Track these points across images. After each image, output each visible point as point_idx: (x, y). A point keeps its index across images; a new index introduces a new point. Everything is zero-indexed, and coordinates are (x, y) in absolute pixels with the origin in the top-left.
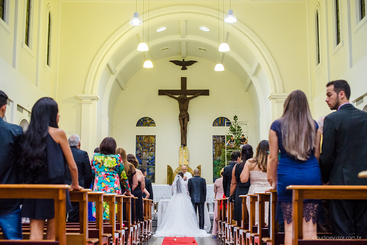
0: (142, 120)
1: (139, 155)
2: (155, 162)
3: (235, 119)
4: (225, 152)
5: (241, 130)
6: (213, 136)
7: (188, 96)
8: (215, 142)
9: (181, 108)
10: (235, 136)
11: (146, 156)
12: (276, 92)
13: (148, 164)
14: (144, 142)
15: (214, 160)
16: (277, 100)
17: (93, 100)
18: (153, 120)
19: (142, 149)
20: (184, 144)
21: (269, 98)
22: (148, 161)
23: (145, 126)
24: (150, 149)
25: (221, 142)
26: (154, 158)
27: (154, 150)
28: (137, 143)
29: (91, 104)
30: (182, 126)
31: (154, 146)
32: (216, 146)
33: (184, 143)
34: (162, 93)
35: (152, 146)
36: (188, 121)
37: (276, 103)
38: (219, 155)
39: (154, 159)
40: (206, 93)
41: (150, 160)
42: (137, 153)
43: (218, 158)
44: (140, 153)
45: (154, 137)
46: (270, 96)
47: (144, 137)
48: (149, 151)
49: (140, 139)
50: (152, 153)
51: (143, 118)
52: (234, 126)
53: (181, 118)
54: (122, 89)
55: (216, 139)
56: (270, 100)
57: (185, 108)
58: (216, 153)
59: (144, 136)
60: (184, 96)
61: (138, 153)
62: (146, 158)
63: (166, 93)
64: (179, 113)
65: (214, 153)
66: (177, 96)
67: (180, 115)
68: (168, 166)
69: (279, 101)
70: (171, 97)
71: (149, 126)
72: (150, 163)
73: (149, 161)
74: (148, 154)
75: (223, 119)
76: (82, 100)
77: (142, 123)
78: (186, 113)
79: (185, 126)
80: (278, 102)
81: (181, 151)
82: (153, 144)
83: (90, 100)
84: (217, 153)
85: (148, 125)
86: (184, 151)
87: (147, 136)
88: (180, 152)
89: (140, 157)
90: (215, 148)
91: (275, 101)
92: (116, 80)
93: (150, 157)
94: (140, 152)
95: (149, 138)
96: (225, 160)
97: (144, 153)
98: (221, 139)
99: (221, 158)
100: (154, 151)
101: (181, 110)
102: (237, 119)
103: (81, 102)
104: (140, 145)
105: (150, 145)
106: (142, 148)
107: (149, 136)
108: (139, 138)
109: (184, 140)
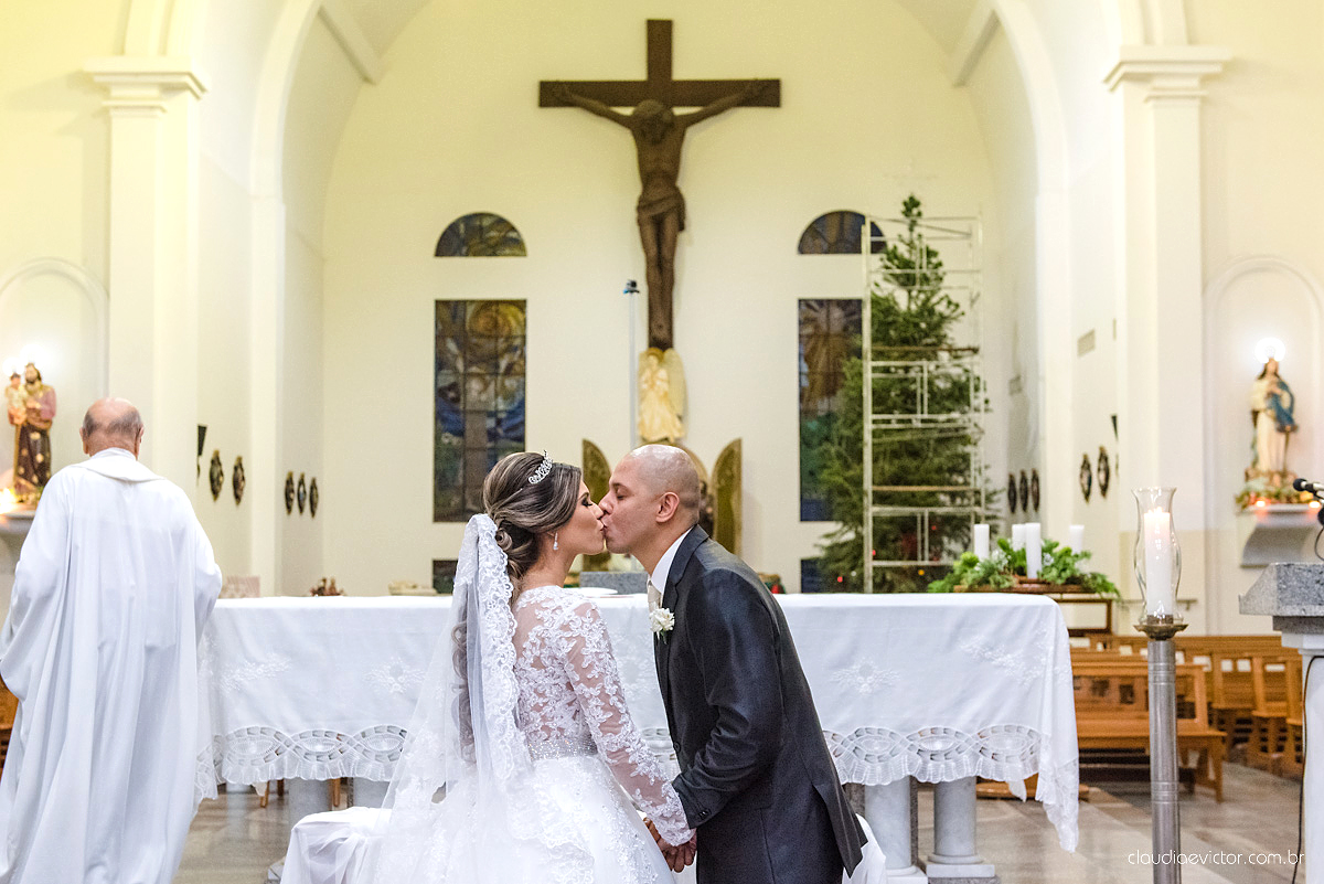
0: (462, 226)
1: (452, 394)
2: (523, 423)
3: (907, 212)
4: (860, 375)
5: (940, 264)
6: (800, 301)
7: (679, 111)
8: (809, 330)
9: (650, 167)
10: (910, 297)
11: (484, 397)
12: (1148, 40)
13: (492, 435)
14: (472, 331)
15: (804, 414)
16: (1158, 83)
17: (171, 89)
18: (513, 229)
19: (466, 367)
20: (661, 341)
21: (1107, 80)
22: (491, 423)
23: (476, 254)
24: (503, 364)
25: (836, 327)
26: (522, 404)
27: (517, 368)
28: (440, 338)
29: (158, 112)
30: (653, 251)
31: (517, 346)
32: (814, 349)
33: (662, 334)
34: (554, 94)
35: (511, 349)
36: (681, 227)
37: (1151, 103)
38: (830, 391)
39: (519, 410)
40: (764, 94)
41: (503, 416)
42: (441, 385)
43: (822, 406)
44: (453, 387)
45: (521, 305)
46: (1121, 64)
47: (470, 310)
48: (497, 374)
49: (454, 317)
50: (510, 383)
51: (468, 219)
52: (903, 250)
53: (647, 215)
54: (367, 80)
55: (812, 314)
56: (1113, 89)
57: (666, 166)
58: (813, 383)
59: (472, 302)
60: (660, 107)
61: (446, 384)
62: (482, 407)
63: (576, 98)
64: (635, 189)
65: (806, 383)
66: (627, 111)
67: (641, 200)
68: (587, 444)
69: (1164, 89)
70: (600, 113)
71: (494, 254)
72: (500, 431)
73: (499, 422)
74: (492, 387)
75: (848, 221)
76: (115, 92)
77: (464, 242)
78: (672, 192)
79: (665, 252)
80: (1158, 98)
81: (648, 373)
82: (517, 342)
83: (155, 92)
84: (820, 379)
85: (492, 250)
86: (662, 373)
87: (487, 305)
88: (644, 378)
89: (456, 400)
90: (807, 357)
91: (1142, 91)
92: (322, 15)
93: (500, 400)
94: (452, 379)
95: (497, 311)
96: (860, 415)
97: (475, 385)
98: (837, 313)
99: (838, 403)
100: (517, 370)
101: (647, 177)
102: (919, 214)
103: (106, 103)
104: (452, 346)
105: (502, 345)
106: (465, 358)
107: (498, 302)
108: (446, 314)
109: (661, 321)
